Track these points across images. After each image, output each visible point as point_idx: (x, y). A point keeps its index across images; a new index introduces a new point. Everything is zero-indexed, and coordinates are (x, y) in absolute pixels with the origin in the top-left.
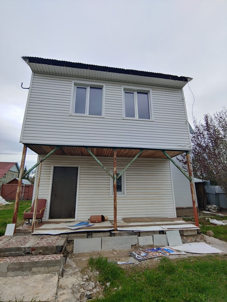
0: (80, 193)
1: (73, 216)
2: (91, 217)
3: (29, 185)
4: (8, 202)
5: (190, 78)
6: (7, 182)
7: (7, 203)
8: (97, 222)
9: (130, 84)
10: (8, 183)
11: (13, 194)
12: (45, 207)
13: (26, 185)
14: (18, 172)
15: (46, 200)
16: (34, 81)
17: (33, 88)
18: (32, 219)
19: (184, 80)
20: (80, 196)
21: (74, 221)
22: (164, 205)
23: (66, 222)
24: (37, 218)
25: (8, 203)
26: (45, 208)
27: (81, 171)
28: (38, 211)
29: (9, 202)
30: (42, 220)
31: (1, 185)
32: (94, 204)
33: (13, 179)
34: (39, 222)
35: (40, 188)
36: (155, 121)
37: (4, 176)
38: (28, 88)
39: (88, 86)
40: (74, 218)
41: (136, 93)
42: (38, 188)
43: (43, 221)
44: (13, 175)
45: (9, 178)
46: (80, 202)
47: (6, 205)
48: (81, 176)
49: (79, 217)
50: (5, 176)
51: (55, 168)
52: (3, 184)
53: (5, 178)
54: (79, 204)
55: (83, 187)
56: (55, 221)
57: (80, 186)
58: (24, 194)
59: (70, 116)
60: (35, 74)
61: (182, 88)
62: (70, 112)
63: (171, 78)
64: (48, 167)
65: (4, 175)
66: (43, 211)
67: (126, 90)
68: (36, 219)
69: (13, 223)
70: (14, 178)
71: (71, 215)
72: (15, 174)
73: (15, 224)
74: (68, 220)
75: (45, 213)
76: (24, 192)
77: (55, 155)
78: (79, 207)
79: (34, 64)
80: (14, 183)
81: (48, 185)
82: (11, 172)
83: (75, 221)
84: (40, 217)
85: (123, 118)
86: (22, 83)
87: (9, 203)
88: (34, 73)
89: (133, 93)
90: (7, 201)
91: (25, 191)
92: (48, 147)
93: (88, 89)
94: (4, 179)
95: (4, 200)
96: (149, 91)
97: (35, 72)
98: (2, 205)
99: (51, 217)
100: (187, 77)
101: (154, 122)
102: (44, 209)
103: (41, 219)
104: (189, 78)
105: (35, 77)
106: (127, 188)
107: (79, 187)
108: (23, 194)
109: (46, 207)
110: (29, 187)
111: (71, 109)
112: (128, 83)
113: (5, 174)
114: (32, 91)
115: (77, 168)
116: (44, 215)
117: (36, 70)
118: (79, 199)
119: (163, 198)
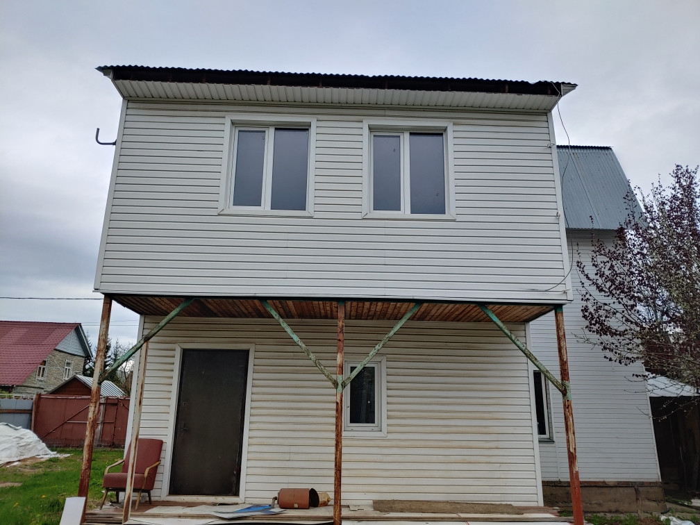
0: (253, 426)
1: (234, 489)
2: (282, 492)
3: (118, 399)
4: (55, 452)
5: (569, 83)
6: (51, 388)
7: (53, 454)
8: (296, 506)
9: (388, 112)
10: (54, 392)
11: (71, 425)
12: (159, 460)
13: (107, 398)
14: (82, 354)
15: (161, 443)
16: (128, 125)
17: (125, 145)
18: (124, 490)
19: (549, 92)
20: (253, 434)
21: (237, 504)
22: (504, 467)
23: (214, 504)
24: (138, 487)
25: (56, 456)
26: (157, 463)
27: (258, 361)
28: (139, 470)
29: (59, 452)
30: (149, 496)
31: (34, 397)
32: (293, 457)
33: (67, 379)
34: (143, 501)
35: (144, 409)
36: (459, 218)
37: (40, 368)
38: (114, 144)
39: (268, 125)
40: (236, 494)
41: (407, 135)
42: (140, 410)
43: (153, 499)
44: (68, 364)
45: (56, 376)
46: (252, 448)
47: (50, 460)
48: (257, 375)
49: (249, 494)
50: (42, 367)
51: (185, 352)
52: (39, 396)
53: (42, 376)
54: (251, 456)
55: (261, 408)
56: (185, 501)
57: (255, 404)
58: (103, 429)
59: (219, 215)
60: (131, 105)
61: (550, 111)
62: (221, 205)
63: (507, 87)
64: (167, 350)
65: (41, 364)
66: (154, 471)
67: (375, 129)
68: (135, 490)
69: (80, 495)
70: (71, 376)
71: (230, 486)
72: (74, 361)
73: (84, 498)
74: (220, 499)
75: (158, 477)
76: (104, 423)
77: (185, 316)
78: (252, 463)
79: (127, 82)
80: (70, 393)
81: (166, 402)
82: (62, 354)
83: (239, 502)
84: (145, 485)
85: (363, 214)
86: (98, 129)
87: (58, 455)
88: (126, 102)
89: (399, 137)
90: (52, 450)
91: (104, 417)
92: (164, 299)
93: (270, 133)
94: (40, 378)
95: (44, 444)
96: (445, 129)
97: (129, 99)
98: (38, 461)
99: (174, 490)
100: (557, 83)
101: (454, 221)
102: (157, 467)
103: (148, 491)
104: (563, 83)
105: (129, 112)
106: (390, 413)
107: (251, 408)
108: (99, 427)
109: (162, 463)
110: (116, 404)
111: (221, 198)
112: (384, 109)
113: (44, 363)
114: (125, 152)
115: (247, 352)
116: (157, 485)
117: (132, 93)
118: (252, 441)
119: (501, 445)
